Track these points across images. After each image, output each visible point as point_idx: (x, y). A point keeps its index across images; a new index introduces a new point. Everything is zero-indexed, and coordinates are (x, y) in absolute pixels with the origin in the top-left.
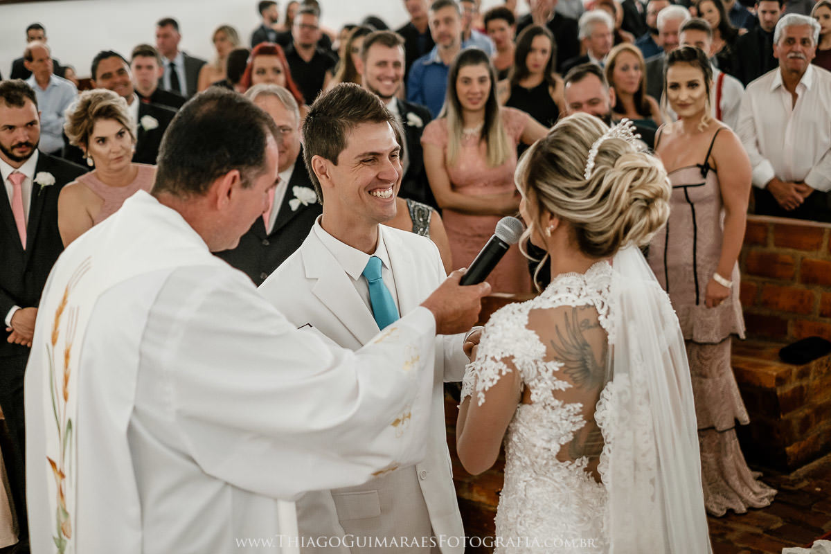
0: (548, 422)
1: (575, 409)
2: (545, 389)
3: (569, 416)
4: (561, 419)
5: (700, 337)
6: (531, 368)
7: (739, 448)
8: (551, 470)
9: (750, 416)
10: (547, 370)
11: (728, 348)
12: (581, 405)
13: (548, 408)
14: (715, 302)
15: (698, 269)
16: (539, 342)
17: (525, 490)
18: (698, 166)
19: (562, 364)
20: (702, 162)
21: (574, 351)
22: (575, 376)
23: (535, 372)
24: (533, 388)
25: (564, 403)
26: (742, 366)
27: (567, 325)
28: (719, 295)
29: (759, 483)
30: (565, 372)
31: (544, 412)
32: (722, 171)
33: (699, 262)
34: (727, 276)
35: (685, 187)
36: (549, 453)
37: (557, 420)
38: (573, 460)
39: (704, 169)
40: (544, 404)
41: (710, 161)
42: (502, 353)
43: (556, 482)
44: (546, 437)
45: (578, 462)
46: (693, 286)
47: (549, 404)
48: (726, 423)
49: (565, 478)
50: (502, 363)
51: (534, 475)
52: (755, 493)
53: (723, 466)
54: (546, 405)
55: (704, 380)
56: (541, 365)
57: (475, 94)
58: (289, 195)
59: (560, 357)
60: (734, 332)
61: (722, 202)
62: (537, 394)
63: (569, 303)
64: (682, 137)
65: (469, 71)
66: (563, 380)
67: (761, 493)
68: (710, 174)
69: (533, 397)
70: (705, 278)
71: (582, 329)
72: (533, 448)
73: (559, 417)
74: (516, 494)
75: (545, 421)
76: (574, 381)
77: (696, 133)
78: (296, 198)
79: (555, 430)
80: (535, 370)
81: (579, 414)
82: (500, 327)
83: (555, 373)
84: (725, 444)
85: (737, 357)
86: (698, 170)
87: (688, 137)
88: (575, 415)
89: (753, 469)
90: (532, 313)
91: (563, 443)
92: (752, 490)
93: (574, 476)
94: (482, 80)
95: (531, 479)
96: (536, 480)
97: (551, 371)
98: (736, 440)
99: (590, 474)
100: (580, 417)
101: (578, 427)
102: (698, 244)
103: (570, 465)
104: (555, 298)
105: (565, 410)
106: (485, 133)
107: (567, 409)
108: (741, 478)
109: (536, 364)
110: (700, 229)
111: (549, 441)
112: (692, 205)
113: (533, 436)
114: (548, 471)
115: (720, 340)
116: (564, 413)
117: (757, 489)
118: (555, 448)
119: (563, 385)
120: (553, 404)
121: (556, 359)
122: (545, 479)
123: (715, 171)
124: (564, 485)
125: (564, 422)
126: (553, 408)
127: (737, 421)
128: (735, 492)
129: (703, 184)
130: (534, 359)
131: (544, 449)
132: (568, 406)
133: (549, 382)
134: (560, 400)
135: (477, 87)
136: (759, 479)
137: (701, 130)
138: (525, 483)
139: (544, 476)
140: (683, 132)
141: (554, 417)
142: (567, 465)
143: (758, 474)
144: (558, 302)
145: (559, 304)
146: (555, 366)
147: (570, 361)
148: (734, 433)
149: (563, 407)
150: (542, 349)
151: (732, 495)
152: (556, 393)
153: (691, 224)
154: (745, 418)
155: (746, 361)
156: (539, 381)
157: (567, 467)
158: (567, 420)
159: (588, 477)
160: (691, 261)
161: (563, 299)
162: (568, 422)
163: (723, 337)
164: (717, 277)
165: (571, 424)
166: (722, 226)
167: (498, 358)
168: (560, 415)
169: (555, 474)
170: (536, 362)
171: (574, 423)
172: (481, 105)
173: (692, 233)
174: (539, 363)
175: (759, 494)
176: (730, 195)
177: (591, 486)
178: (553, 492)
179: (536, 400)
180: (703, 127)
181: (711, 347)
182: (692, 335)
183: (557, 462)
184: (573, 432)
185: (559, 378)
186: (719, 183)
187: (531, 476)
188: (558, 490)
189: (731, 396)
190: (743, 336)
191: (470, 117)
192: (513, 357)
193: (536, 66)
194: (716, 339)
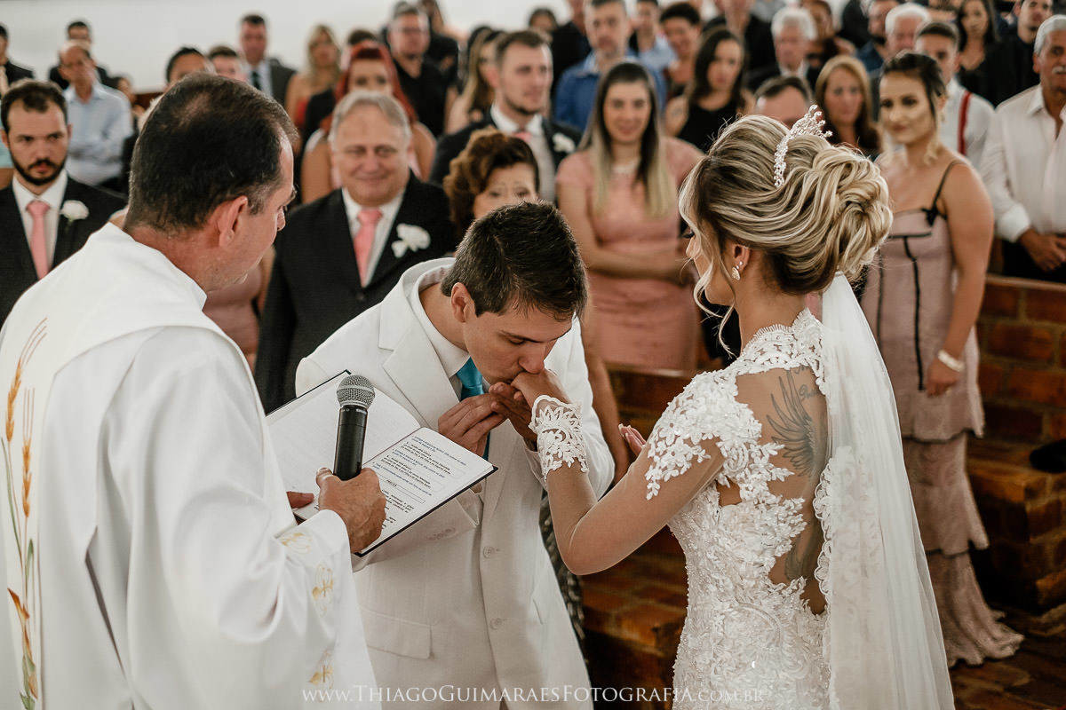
0: (761, 526)
1: (795, 505)
2: (759, 481)
3: (788, 516)
4: (778, 521)
5: (923, 433)
6: (741, 453)
7: (973, 579)
8: (759, 596)
9: (990, 538)
10: (762, 456)
11: (961, 449)
12: (803, 501)
13: (762, 506)
14: (939, 390)
15: (922, 345)
16: (753, 419)
17: (723, 626)
18: (924, 210)
19: (783, 446)
20: (928, 205)
21: (794, 427)
22: (796, 459)
23: (747, 459)
24: (742, 481)
25: (783, 499)
26: (980, 472)
27: (784, 393)
28: (946, 378)
29: (1000, 626)
30: (784, 456)
31: (757, 512)
32: (954, 216)
33: (922, 335)
34: (957, 354)
35: (905, 237)
36: (761, 570)
37: (773, 522)
38: (788, 580)
39: (932, 214)
40: (756, 503)
41: (940, 205)
42: (703, 434)
43: (765, 613)
44: (758, 547)
45: (793, 585)
46: (915, 367)
47: (763, 502)
48: (958, 546)
49: (776, 608)
50: (699, 448)
51: (736, 604)
52: (994, 639)
53: (952, 602)
54: (759, 503)
55: (928, 489)
56: (755, 449)
57: (628, 121)
58: (393, 236)
59: (780, 437)
60: (967, 425)
61: (954, 260)
62: (747, 489)
63: (781, 365)
64: (906, 171)
65: (620, 91)
66: (781, 466)
67: (1001, 639)
68: (939, 222)
69: (743, 494)
70: (931, 356)
71: (801, 398)
72: (738, 565)
73: (776, 518)
74: (710, 631)
75: (757, 526)
76: (796, 466)
77: (922, 167)
78: (400, 239)
79: (769, 539)
80: (747, 456)
81: (799, 513)
82: (702, 400)
83: (772, 459)
84: (956, 573)
85: (974, 462)
86: (923, 216)
87: (913, 171)
88: (795, 514)
89: (992, 607)
90: (740, 380)
91: (779, 555)
92: (990, 634)
93: (788, 604)
94: (638, 104)
95: (731, 610)
96: (739, 611)
97: (767, 456)
98: (970, 568)
99: (807, 602)
100: (799, 518)
101: (797, 532)
102: (922, 312)
103: (784, 588)
104: (761, 359)
105: (784, 508)
106: (644, 171)
107: (787, 506)
108: (976, 618)
109: (748, 448)
110: (924, 293)
111: (762, 553)
112: (914, 260)
113: (739, 547)
114: (755, 598)
115: (949, 437)
116: (780, 511)
117: (997, 633)
118: (769, 562)
119: (781, 473)
120: (768, 501)
121: (774, 439)
122: (751, 610)
123: (945, 217)
124: (774, 617)
125: (782, 525)
126: (768, 506)
127: (971, 544)
128: (968, 636)
129: (928, 235)
130: (745, 441)
131: (756, 564)
132: (788, 503)
133: (765, 472)
134: (777, 495)
135: (630, 113)
136: (1000, 621)
137: (927, 162)
138: (723, 617)
139: (749, 605)
140: (906, 164)
141: (769, 519)
142: (781, 588)
143: (1000, 614)
144: (767, 364)
145: (768, 367)
146: (772, 449)
147: (790, 440)
148: (967, 559)
149: (781, 504)
150: (757, 427)
151: (963, 640)
152: (773, 486)
153: (912, 287)
154: (982, 540)
155: (986, 467)
156: (751, 470)
157: (780, 593)
158: (785, 522)
159: (804, 607)
160: (912, 334)
161: (774, 360)
162: (787, 524)
163: (956, 432)
164: (944, 357)
165: (790, 528)
166: (954, 289)
167: (695, 441)
168: (777, 516)
169: (764, 602)
170: (748, 445)
171: (793, 526)
172: (635, 135)
173: (913, 297)
174: (752, 446)
175: (1000, 641)
176: (964, 249)
177: (808, 618)
178: (761, 626)
179: (747, 498)
180: (931, 159)
181: (938, 446)
182: (913, 430)
183: (769, 582)
184: (791, 538)
185: (777, 466)
186: (950, 234)
187: (731, 607)
188: (767, 623)
189: (962, 509)
190: (979, 432)
191: (621, 151)
192: (718, 439)
193: (721, 80)
194: (944, 436)
